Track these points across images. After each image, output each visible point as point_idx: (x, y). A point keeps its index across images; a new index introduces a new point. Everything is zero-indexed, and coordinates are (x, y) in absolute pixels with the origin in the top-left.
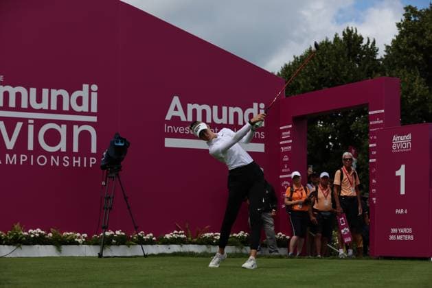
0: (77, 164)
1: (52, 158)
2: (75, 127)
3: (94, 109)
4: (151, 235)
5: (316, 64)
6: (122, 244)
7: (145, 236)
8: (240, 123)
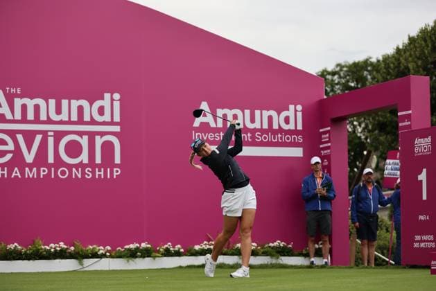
0: (100, 175)
2: (98, 138)
3: (117, 119)
4: (179, 246)
5: (428, 46)
6: (148, 257)
7: (174, 247)
8: (275, 126)
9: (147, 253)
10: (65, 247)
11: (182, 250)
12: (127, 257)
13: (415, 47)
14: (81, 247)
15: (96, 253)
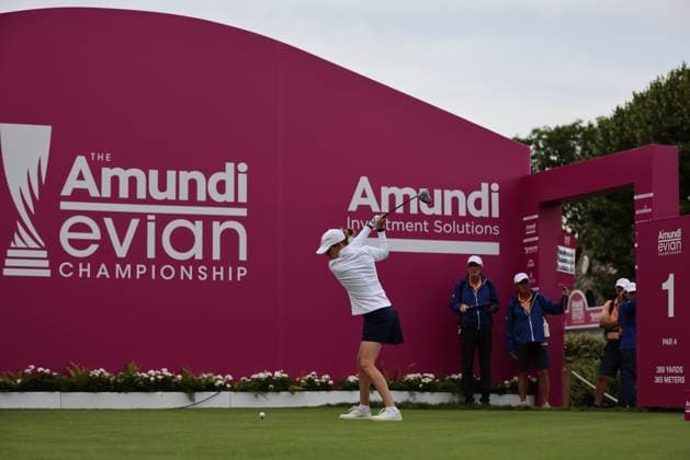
0: (218, 276)
1: (183, 268)
2: (216, 224)
3: (243, 198)
4: (327, 376)
6: (284, 390)
7: (320, 378)
8: (462, 213)
9: (281, 386)
10: (170, 375)
11: (331, 382)
12: (256, 390)
14: (191, 376)
15: (213, 384)
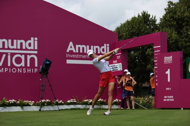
2: (28, 56)
3: (36, 48)
5: (130, 27)
7: (59, 101)
9: (49, 104)
10: (15, 101)
11: (63, 103)
13: (125, 27)
14: (22, 102)
